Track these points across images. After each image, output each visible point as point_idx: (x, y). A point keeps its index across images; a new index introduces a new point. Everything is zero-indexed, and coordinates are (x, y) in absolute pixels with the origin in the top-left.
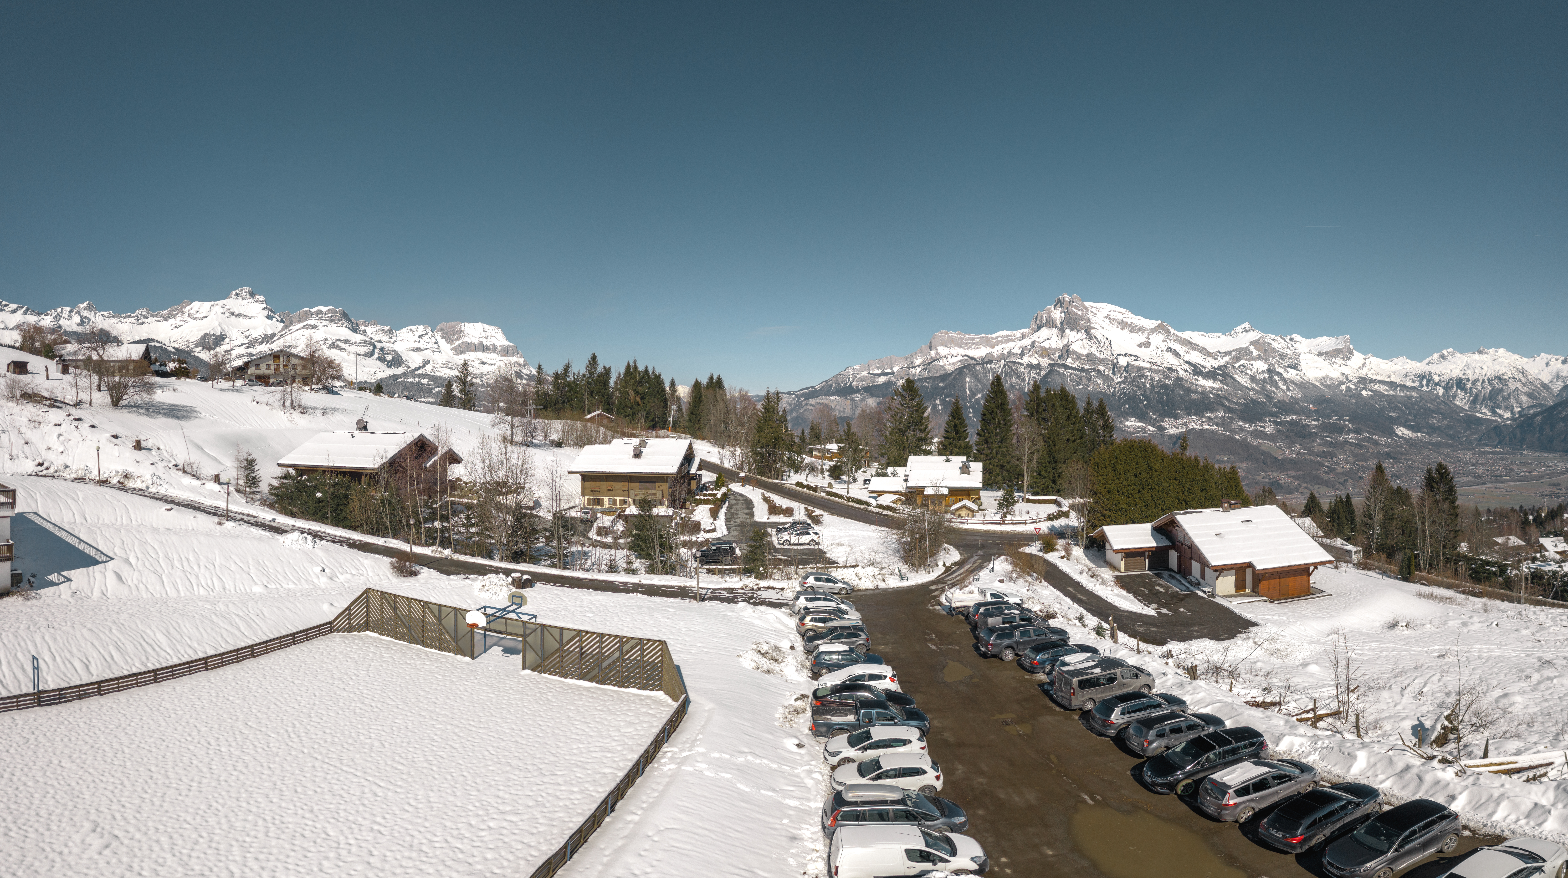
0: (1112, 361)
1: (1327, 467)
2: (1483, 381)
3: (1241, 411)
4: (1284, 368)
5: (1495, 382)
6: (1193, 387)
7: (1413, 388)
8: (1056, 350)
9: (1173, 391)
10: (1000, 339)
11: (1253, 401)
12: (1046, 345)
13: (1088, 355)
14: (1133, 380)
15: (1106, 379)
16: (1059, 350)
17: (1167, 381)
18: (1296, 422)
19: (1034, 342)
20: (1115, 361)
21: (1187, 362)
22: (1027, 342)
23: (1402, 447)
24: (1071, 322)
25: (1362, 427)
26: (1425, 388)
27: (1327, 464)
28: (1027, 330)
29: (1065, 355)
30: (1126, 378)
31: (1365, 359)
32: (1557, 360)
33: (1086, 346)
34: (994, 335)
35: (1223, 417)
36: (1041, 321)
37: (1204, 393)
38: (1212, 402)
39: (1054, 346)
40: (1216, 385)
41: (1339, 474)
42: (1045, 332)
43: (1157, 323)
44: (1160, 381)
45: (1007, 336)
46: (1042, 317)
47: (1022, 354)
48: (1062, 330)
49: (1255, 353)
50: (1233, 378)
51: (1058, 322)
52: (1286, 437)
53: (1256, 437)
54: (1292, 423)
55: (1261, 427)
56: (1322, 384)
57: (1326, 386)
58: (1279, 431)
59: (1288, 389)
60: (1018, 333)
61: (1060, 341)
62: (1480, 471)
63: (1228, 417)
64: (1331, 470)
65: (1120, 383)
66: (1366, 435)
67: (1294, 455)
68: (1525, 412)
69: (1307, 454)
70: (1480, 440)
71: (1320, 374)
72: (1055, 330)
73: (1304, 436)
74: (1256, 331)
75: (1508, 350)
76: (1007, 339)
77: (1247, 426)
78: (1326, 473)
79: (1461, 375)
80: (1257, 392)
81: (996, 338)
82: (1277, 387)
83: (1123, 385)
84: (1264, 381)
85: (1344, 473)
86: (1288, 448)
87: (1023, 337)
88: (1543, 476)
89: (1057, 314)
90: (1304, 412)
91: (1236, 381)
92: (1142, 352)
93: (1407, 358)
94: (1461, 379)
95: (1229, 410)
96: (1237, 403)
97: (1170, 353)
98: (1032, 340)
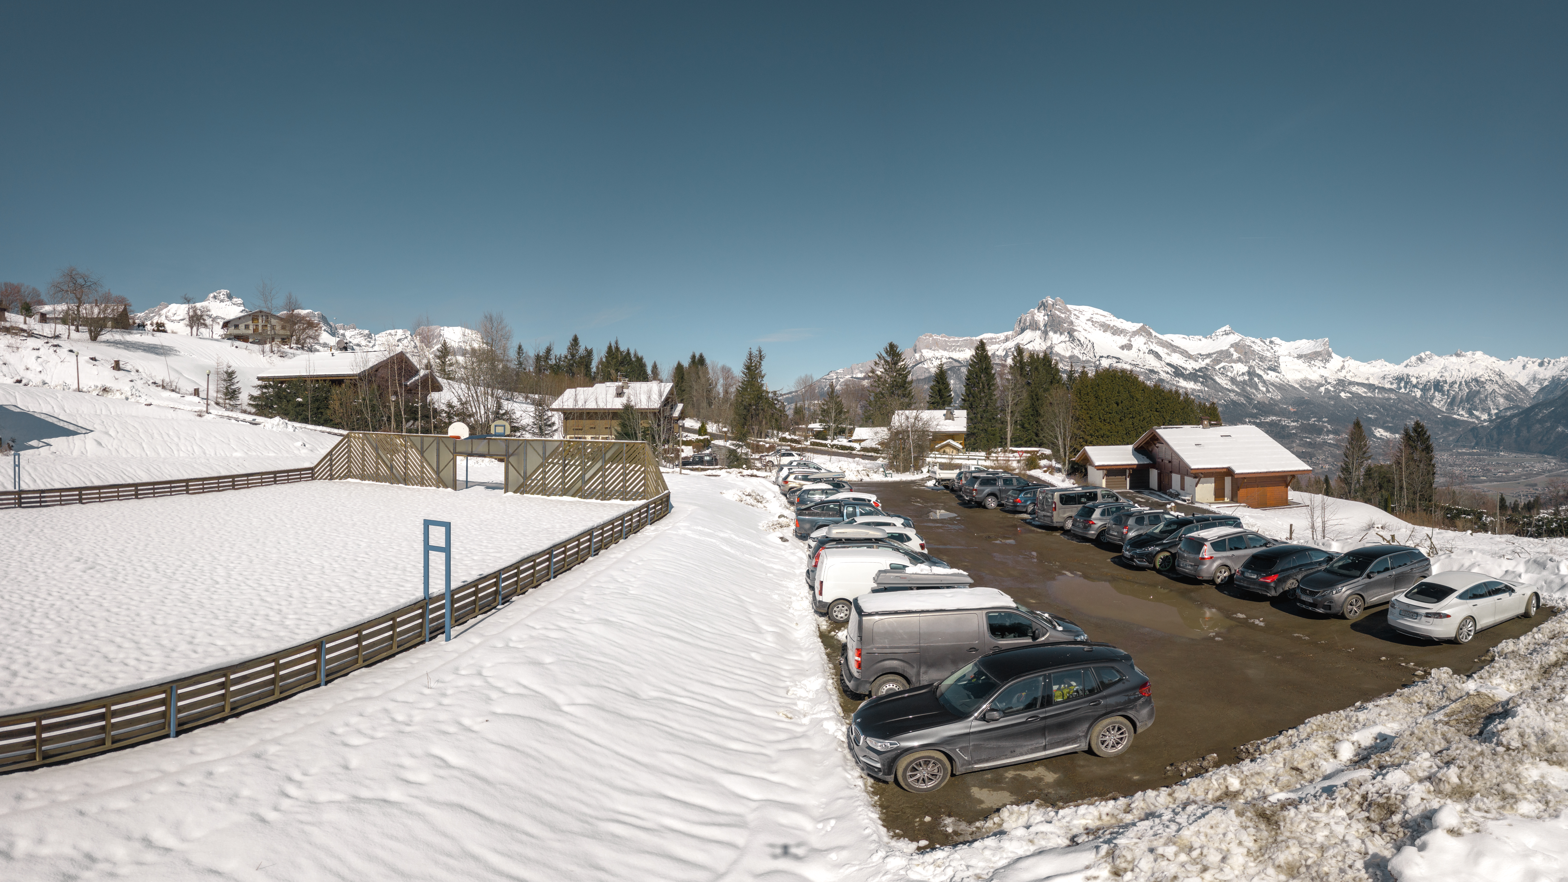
0: (1095, 363)
2: (1461, 383)
4: (1264, 370)
5: (1473, 384)
7: (1391, 390)
11: (1234, 402)
12: (1030, 347)
13: (1071, 357)
18: (1275, 423)
19: (1017, 345)
21: (1168, 364)
22: (1011, 344)
23: (1380, 448)
24: (1054, 325)
25: (1340, 428)
26: (1403, 390)
28: (1011, 333)
31: (1344, 362)
32: (1533, 362)
33: (1070, 348)
36: (1024, 323)
39: (1037, 348)
40: (1197, 387)
42: (1028, 335)
43: (1139, 325)
46: (1025, 320)
47: (1006, 356)
48: (1045, 333)
49: (1236, 355)
50: (1214, 380)
51: (1042, 325)
54: (1272, 424)
56: (1301, 386)
57: (1305, 388)
59: (1268, 391)
60: (1003, 335)
61: (1043, 344)
62: (1458, 472)
68: (1502, 414)
70: (1457, 441)
71: (1299, 376)
72: (1038, 333)
74: (1236, 334)
75: (1485, 353)
76: (991, 341)
79: (1438, 378)
80: (1237, 394)
82: (1257, 389)
84: (1244, 383)
87: (1007, 339)
88: (1519, 477)
89: (1041, 317)
90: (1284, 413)
91: (1217, 383)
92: (1124, 355)
93: (1386, 361)
94: (1439, 382)
97: (1151, 356)
98: (1015, 342)
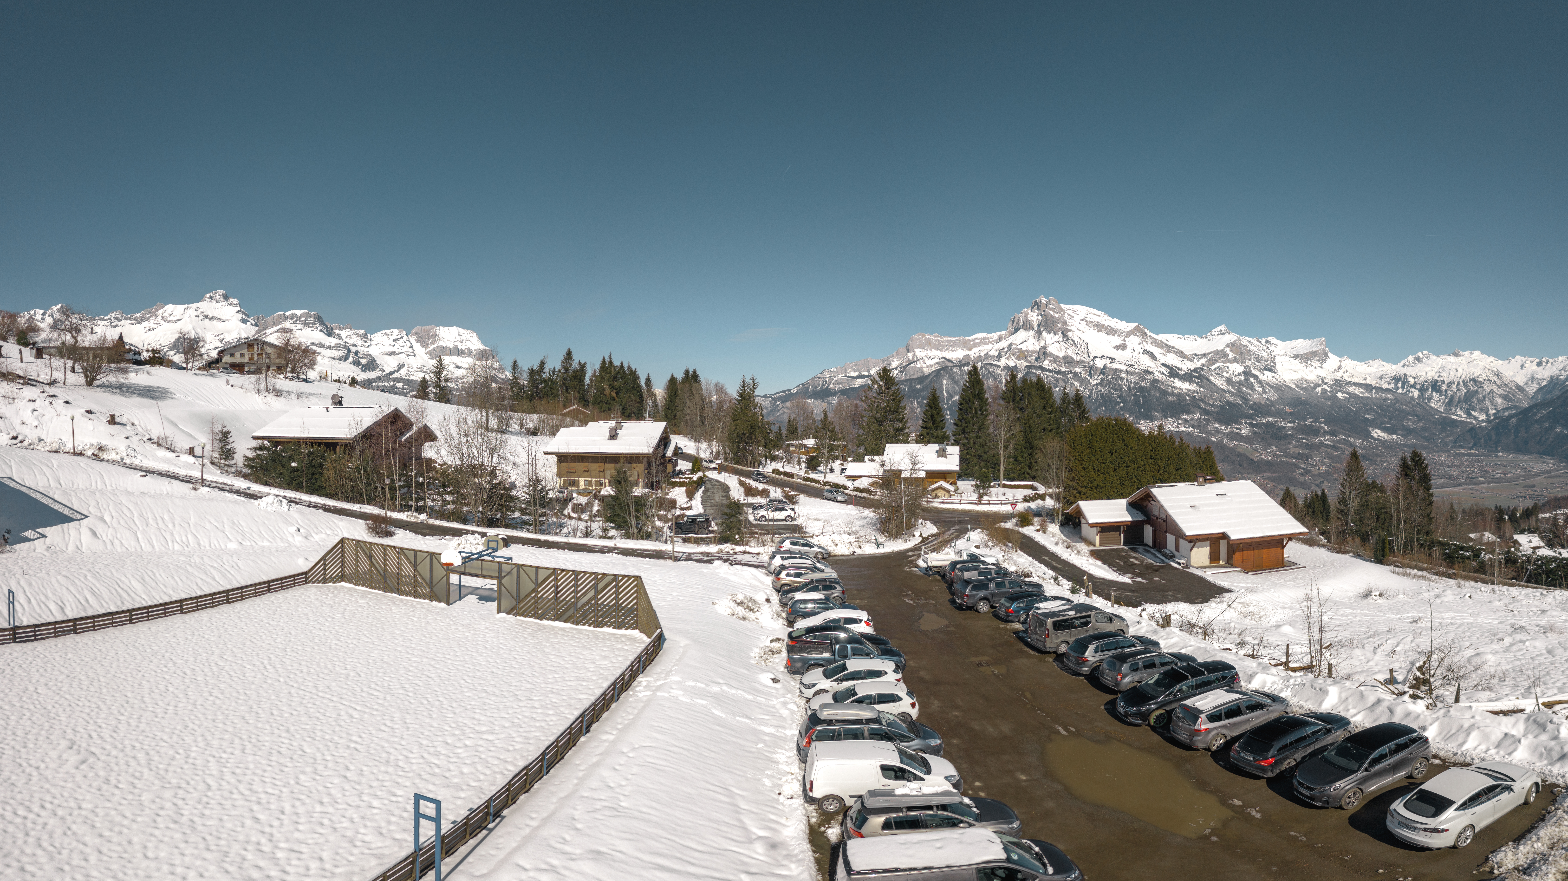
0: (1089, 363)
1: (1303, 469)
2: (1459, 383)
3: (1217, 413)
4: (1260, 370)
5: (1471, 384)
6: (1170, 389)
7: (1388, 390)
8: (1033, 352)
9: (1149, 393)
10: (977, 341)
11: (1229, 403)
12: (1023, 347)
13: (1065, 358)
14: (1110, 383)
15: (1083, 381)
16: (1035, 352)
17: (1143, 384)
18: (1272, 424)
19: (1010, 345)
20: (1092, 363)
21: (1163, 365)
22: (1004, 344)
23: (1377, 449)
24: (1048, 325)
25: (1337, 429)
26: (1400, 391)
27: (1303, 466)
28: (1004, 333)
29: (1042, 357)
30: (1102, 380)
31: (1340, 361)
32: (1531, 362)
33: (1063, 348)
34: (971, 338)
35: (1199, 419)
36: (1018, 323)
37: (1180, 395)
38: (1188, 405)
39: (1031, 348)
40: (1192, 387)
41: (1315, 475)
42: (1022, 335)
43: (1133, 325)
44: (1136, 383)
45: (984, 339)
46: (1019, 320)
47: (999, 357)
48: (1039, 333)
49: (1231, 355)
50: (1209, 381)
51: (1035, 324)
52: (1262, 439)
53: (1231, 440)
54: (1268, 425)
55: (1237, 429)
56: (1298, 386)
57: (1302, 388)
58: (1255, 433)
59: (1264, 391)
60: (995, 336)
61: (1037, 344)
62: (1456, 473)
63: (1204, 419)
64: (1307, 472)
65: (1097, 385)
66: (1341, 437)
67: (1270, 457)
68: (1501, 414)
69: (1283, 456)
70: (1456, 442)
71: (1296, 377)
72: (1032, 333)
73: (1280, 438)
74: (1232, 333)
75: (1483, 352)
76: (984, 341)
77: (1223, 428)
78: (1301, 474)
79: (1436, 378)
80: (1233, 394)
81: (974, 340)
82: (1253, 389)
83: (1099, 388)
84: (1240, 383)
85: (1319, 475)
86: (1263, 450)
87: (1000, 339)
88: (1518, 478)
89: (1034, 317)
90: (1280, 414)
91: (1212, 383)
92: (1119, 355)
93: (1383, 360)
94: (1436, 382)
95: (1205, 412)
96: (1213, 405)
97: (1146, 356)
98: (1008, 343)
